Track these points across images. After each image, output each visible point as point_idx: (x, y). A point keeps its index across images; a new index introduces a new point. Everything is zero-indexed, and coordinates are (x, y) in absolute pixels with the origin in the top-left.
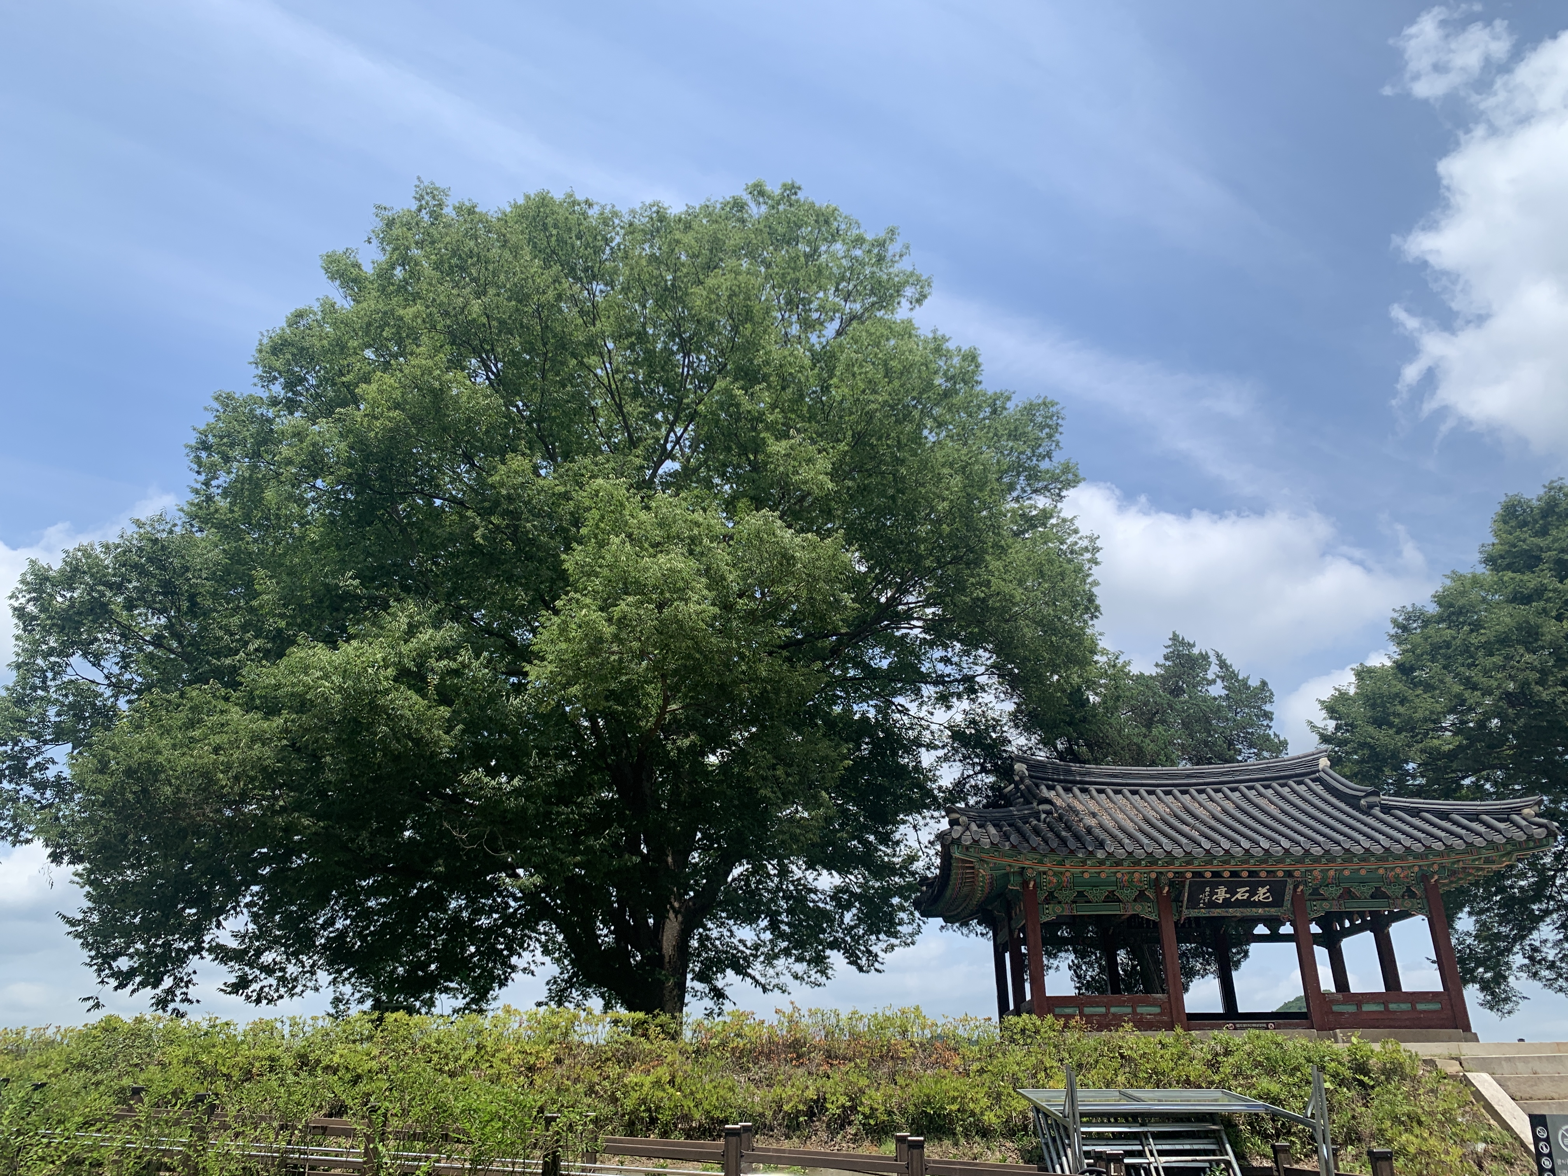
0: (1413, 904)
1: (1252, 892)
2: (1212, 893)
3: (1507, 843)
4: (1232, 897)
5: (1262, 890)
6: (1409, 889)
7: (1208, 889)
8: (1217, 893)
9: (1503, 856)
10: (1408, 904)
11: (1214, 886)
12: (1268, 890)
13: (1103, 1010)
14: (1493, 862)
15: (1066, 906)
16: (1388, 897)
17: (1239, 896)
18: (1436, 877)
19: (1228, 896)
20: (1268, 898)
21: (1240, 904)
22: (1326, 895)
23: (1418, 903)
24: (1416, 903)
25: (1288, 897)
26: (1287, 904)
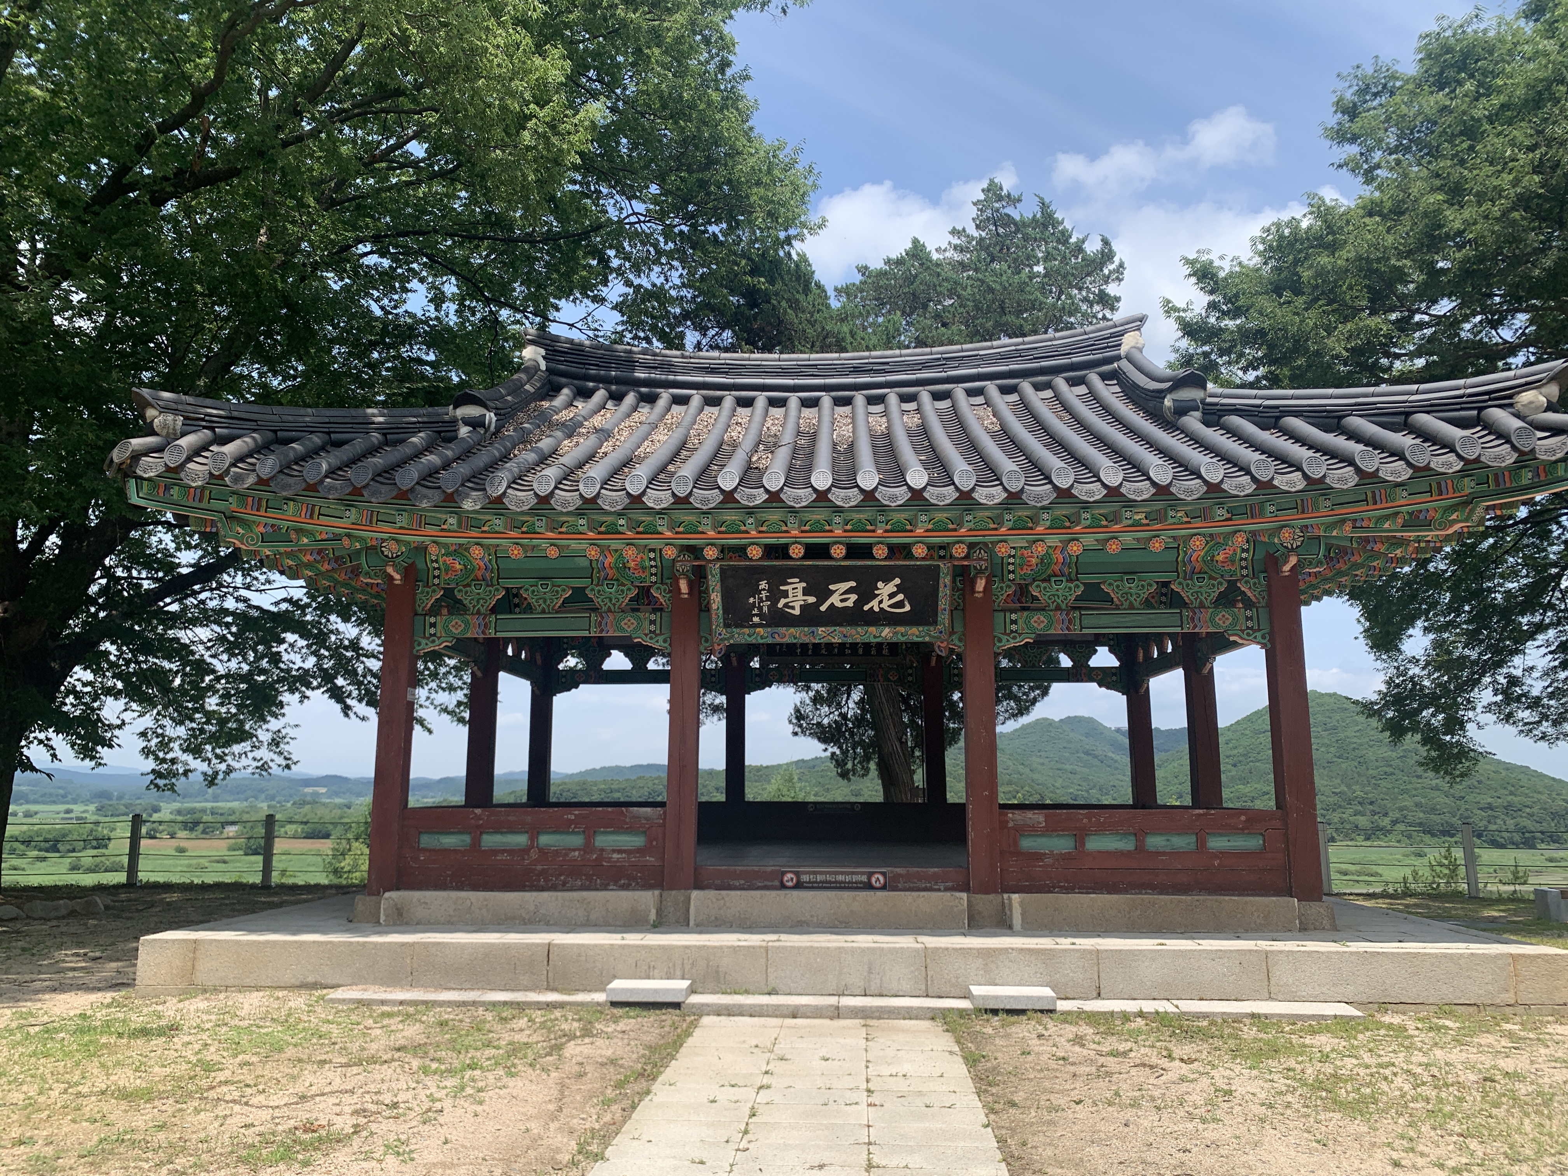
0: (1236, 619)
1: (866, 593)
2: (776, 594)
3: (1463, 473)
4: (821, 602)
5: (885, 589)
6: (1232, 585)
7: (763, 585)
8: (785, 594)
9: (1454, 508)
10: (1223, 620)
11: (779, 577)
12: (900, 589)
13: (521, 840)
14: (1428, 524)
15: (474, 620)
16: (1185, 605)
17: (835, 600)
18: (1293, 560)
19: (812, 600)
20: (900, 604)
21: (837, 617)
22: (1044, 598)
23: (1248, 619)
24: (1242, 619)
25: (944, 604)
26: (944, 618)
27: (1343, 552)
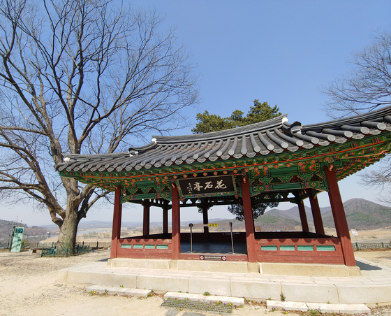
1: (215, 185)
6: (315, 175)
7: (189, 184)
8: (195, 186)
11: (193, 182)
12: (223, 182)
15: (131, 196)
16: (302, 181)
17: (207, 186)
18: (332, 167)
19: (202, 187)
20: (224, 186)
21: (209, 191)
24: (319, 184)
25: (235, 186)
26: (235, 189)
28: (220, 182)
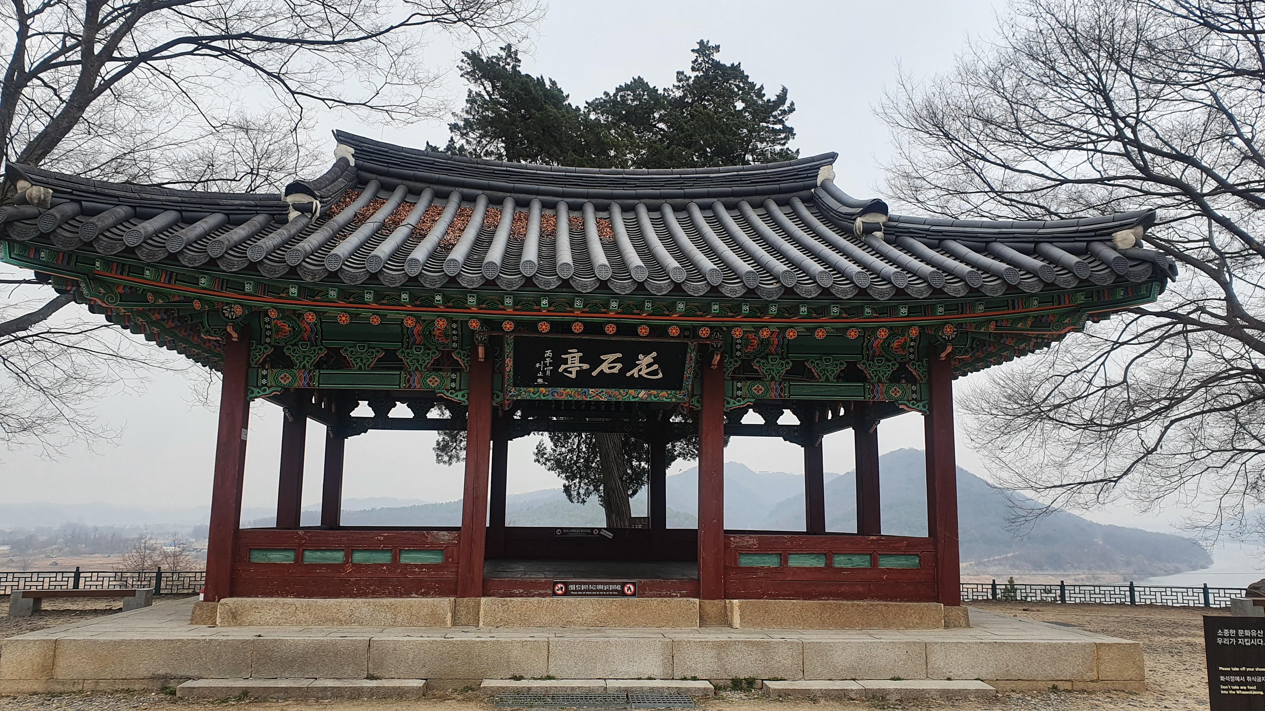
0: (904, 392)
1: (629, 362)
2: (558, 361)
4: (593, 368)
5: (644, 360)
6: (902, 365)
7: (548, 353)
8: (565, 361)
9: (1067, 315)
10: (896, 392)
11: (560, 349)
12: (656, 360)
15: (303, 374)
16: (867, 380)
17: (604, 367)
18: (949, 349)
19: (586, 366)
20: (655, 373)
21: (605, 381)
22: (762, 370)
23: (913, 392)
24: (909, 392)
25: (688, 373)
26: (688, 384)
27: (983, 343)
28: (649, 359)
